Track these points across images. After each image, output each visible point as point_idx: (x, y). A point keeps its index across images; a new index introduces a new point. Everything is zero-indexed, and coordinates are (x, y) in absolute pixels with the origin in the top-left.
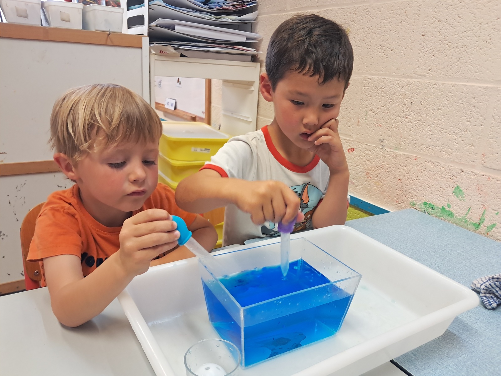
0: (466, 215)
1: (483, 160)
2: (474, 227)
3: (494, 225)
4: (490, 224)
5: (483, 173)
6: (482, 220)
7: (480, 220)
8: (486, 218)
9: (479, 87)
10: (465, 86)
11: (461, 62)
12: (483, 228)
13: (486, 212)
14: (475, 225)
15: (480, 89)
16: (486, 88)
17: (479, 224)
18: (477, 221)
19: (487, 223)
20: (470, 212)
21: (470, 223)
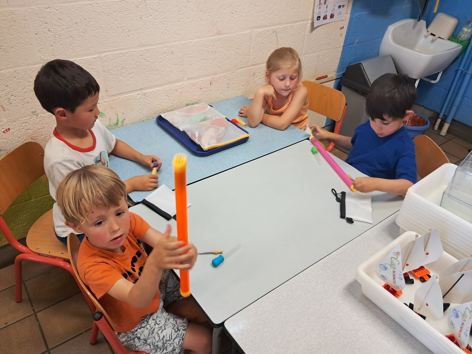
0: (110, 122)
1: (107, 93)
2: (115, 126)
3: (124, 119)
4: (122, 120)
5: (110, 100)
6: (118, 120)
7: (117, 121)
8: (119, 119)
9: (90, 58)
10: (82, 60)
11: (73, 47)
12: (120, 123)
13: (118, 116)
14: (115, 125)
15: (91, 59)
16: (95, 58)
17: (117, 123)
18: (116, 122)
19: (121, 120)
20: (111, 120)
21: (113, 125)
